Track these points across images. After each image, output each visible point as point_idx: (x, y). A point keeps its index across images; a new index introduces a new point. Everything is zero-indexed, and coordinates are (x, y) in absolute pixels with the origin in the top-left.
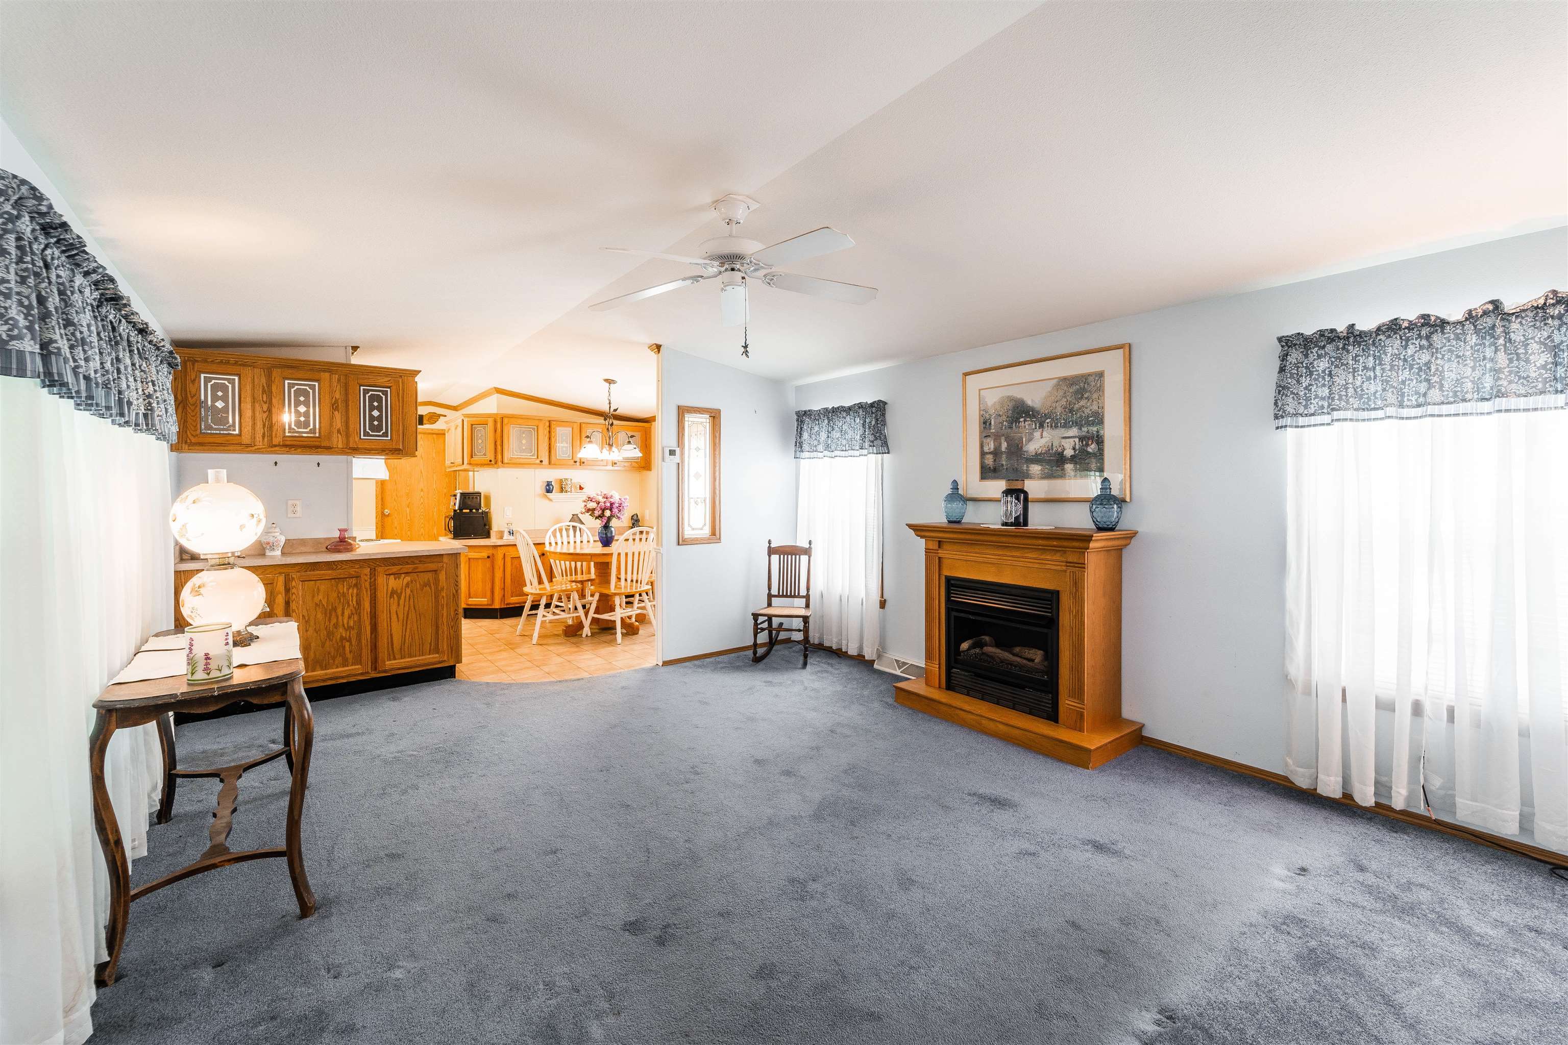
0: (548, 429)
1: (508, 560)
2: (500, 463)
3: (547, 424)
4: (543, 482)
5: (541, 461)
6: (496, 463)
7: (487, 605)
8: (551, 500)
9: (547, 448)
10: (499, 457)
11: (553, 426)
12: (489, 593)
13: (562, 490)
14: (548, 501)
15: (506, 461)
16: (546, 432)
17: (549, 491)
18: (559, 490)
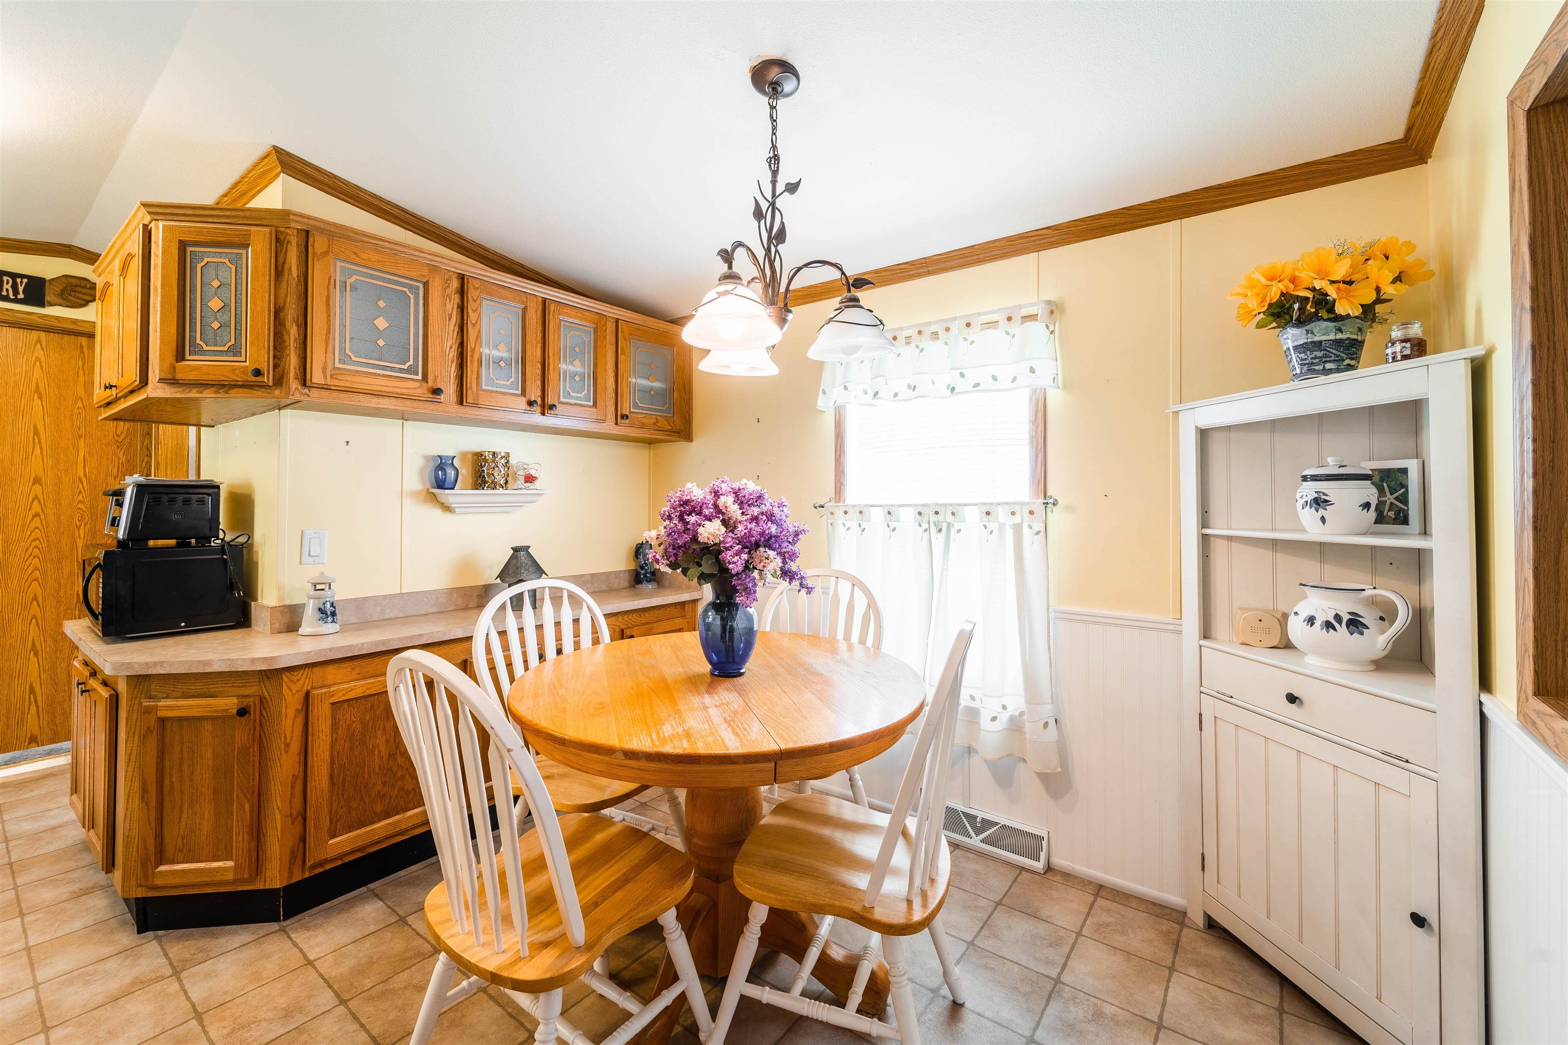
0: (456, 299)
1: (322, 715)
2: (294, 384)
3: (455, 284)
4: (426, 458)
5: (437, 391)
6: (279, 381)
7: (235, 882)
8: (447, 508)
9: (453, 354)
10: (293, 361)
11: (472, 293)
12: (241, 840)
13: (480, 480)
14: (437, 512)
15: (317, 377)
16: (452, 306)
17: (441, 484)
18: (470, 481)
